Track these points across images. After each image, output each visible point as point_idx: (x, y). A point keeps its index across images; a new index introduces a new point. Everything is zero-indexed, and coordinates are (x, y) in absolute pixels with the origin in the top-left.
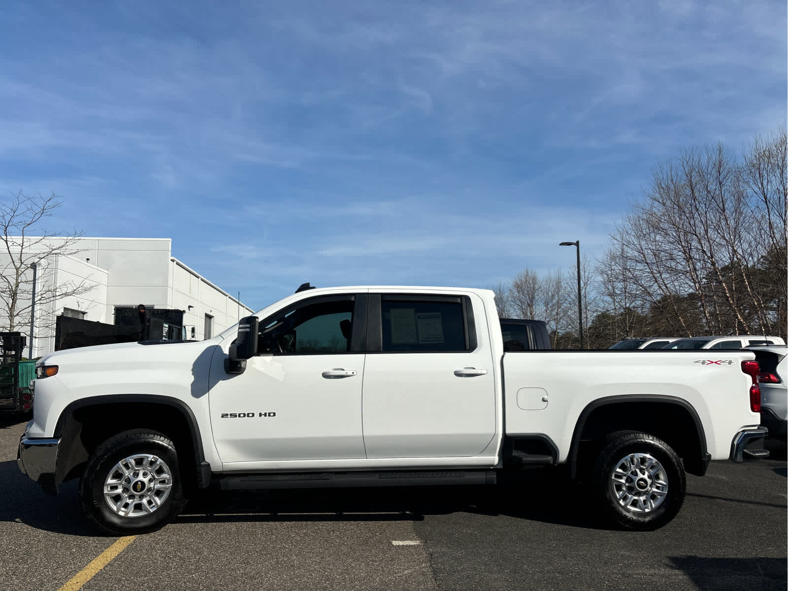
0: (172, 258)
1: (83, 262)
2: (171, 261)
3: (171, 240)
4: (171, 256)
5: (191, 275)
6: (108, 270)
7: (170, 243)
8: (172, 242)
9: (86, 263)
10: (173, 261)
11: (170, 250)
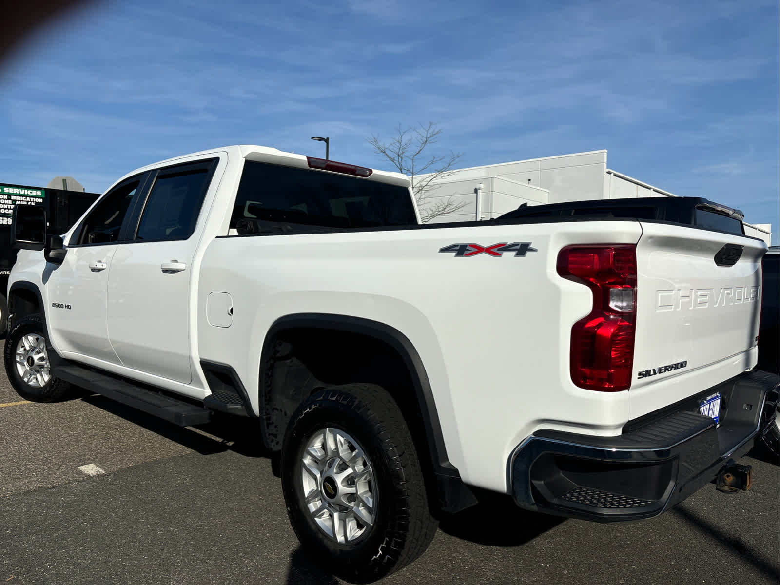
0: (608, 170)
1: (526, 185)
2: (606, 173)
3: (606, 151)
4: (607, 168)
5: (639, 186)
6: (548, 189)
7: (606, 154)
8: (608, 153)
9: (528, 185)
10: (609, 173)
11: (606, 161)
